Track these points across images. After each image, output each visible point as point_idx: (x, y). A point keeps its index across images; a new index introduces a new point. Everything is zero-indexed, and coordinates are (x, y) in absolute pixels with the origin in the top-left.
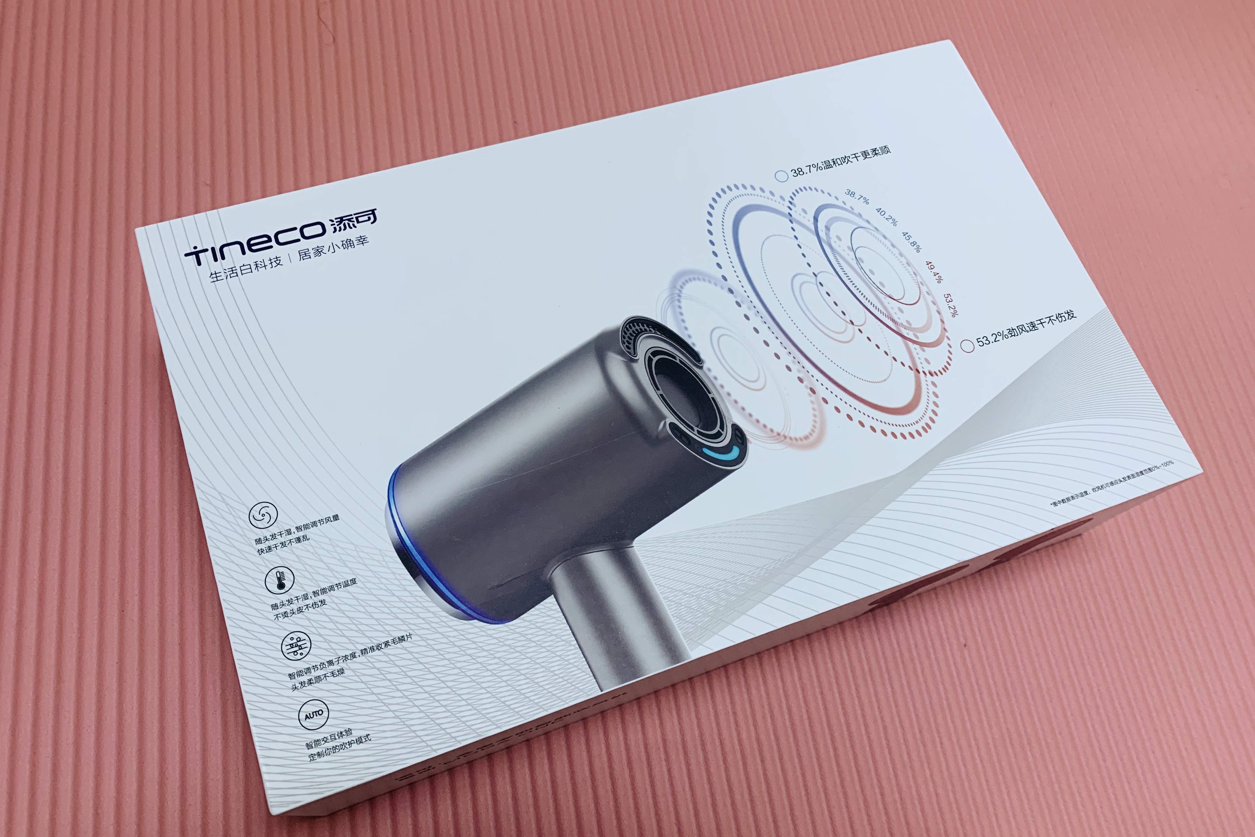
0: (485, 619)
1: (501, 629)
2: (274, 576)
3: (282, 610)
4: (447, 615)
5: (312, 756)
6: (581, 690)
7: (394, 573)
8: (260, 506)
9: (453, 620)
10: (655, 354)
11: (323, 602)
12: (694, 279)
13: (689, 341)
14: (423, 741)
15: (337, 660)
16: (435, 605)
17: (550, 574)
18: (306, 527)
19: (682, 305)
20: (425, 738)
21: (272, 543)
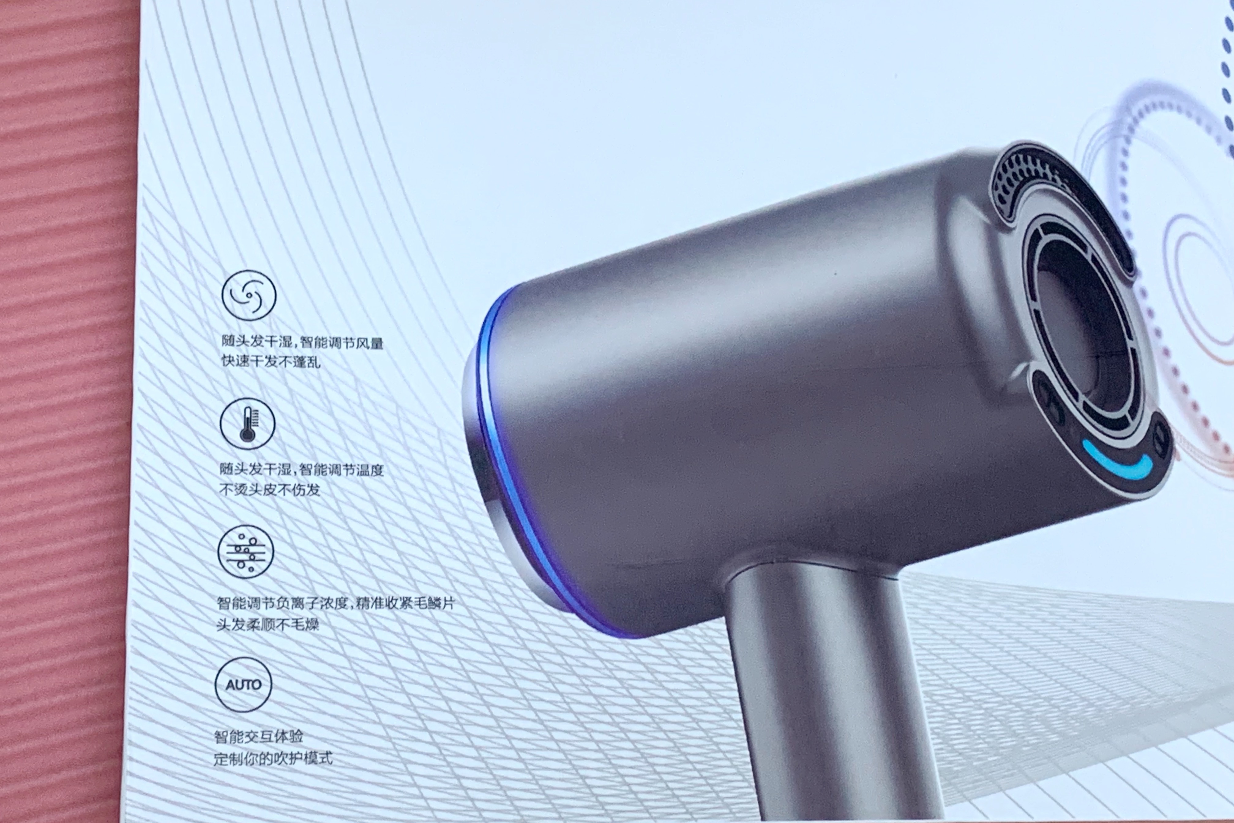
0: (592, 619)
1: (615, 647)
2: (239, 413)
3: (237, 479)
4: (527, 588)
5: (220, 757)
6: (727, 806)
7: (452, 479)
8: (246, 277)
9: (535, 601)
10: (1049, 228)
11: (315, 489)
12: (1171, 106)
13: (1122, 226)
14: (422, 797)
15: (311, 600)
16: (509, 562)
17: (729, 578)
18: (320, 342)
19: (1131, 149)
20: (427, 793)
21: (252, 351)
